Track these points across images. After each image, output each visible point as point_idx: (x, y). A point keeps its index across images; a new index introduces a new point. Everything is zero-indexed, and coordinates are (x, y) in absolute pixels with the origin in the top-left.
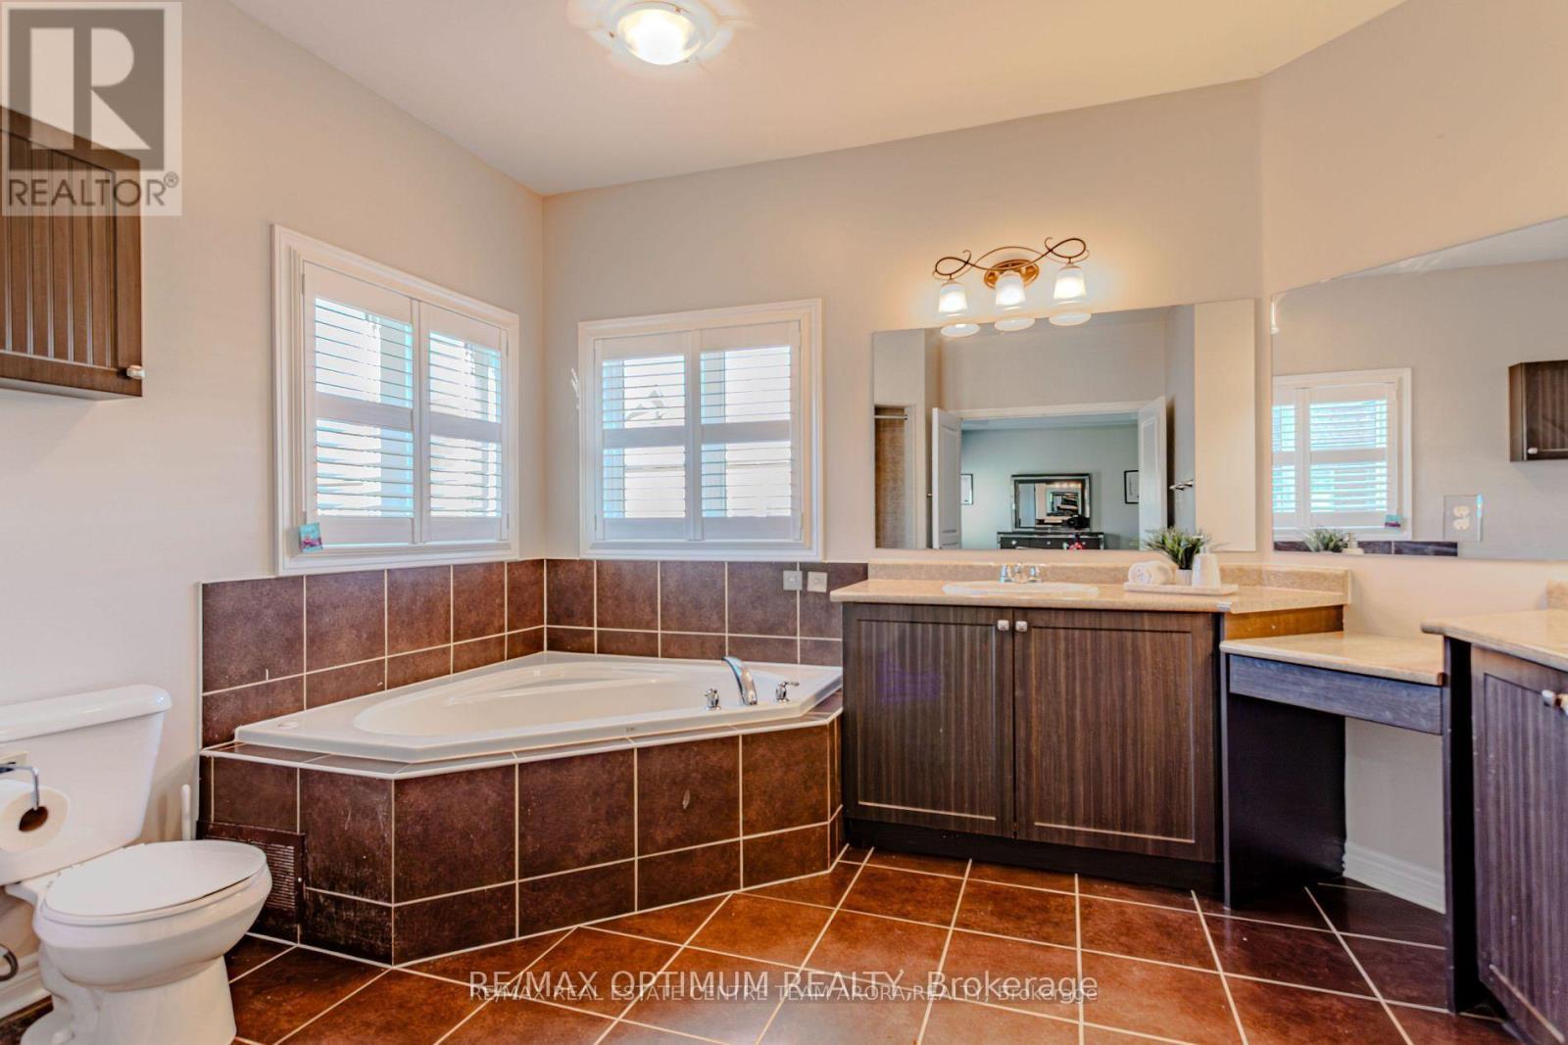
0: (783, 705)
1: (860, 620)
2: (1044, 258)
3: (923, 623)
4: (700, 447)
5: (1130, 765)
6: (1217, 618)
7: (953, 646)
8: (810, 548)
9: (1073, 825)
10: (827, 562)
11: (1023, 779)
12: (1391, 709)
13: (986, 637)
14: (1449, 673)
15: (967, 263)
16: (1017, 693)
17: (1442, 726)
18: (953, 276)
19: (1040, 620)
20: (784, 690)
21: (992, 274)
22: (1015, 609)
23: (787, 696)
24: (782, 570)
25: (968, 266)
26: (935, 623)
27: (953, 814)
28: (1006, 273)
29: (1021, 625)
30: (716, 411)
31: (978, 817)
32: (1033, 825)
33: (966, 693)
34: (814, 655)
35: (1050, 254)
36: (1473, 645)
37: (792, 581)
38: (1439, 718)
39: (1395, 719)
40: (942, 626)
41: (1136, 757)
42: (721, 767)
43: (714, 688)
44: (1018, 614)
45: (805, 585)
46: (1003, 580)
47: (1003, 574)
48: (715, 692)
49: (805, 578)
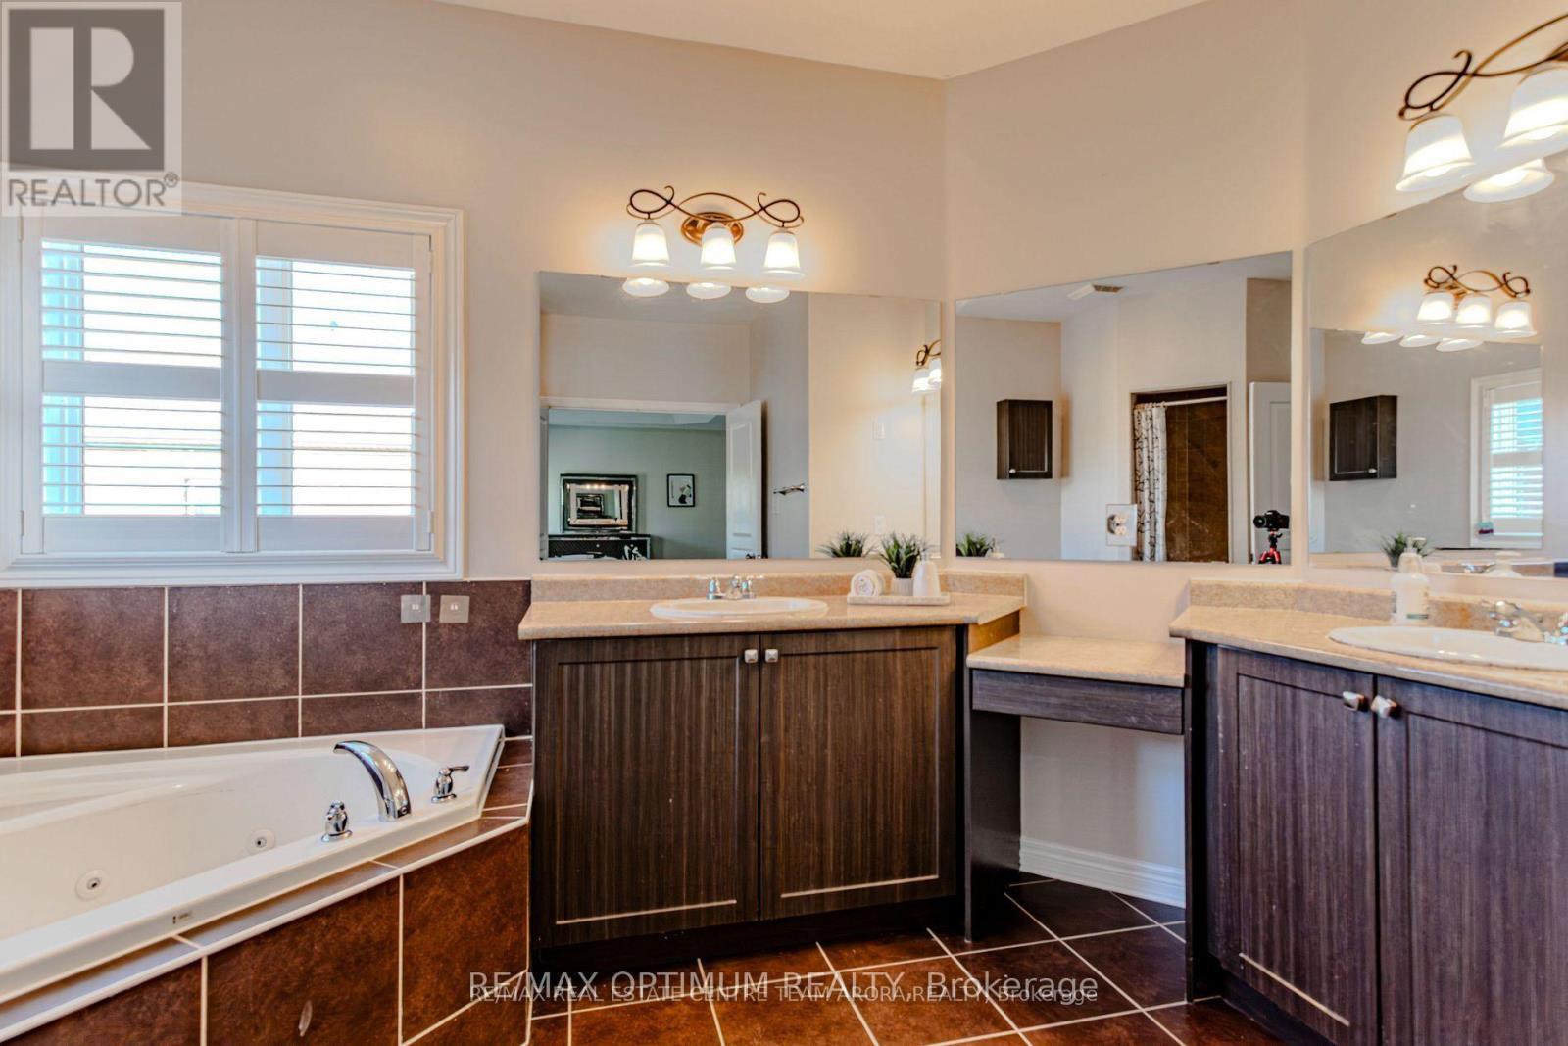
0: (449, 806)
1: (561, 664)
2: (756, 215)
3: (649, 661)
4: (255, 406)
5: (880, 802)
6: (960, 631)
7: (686, 691)
8: (444, 562)
9: (822, 888)
10: (469, 580)
11: (769, 844)
12: (1135, 713)
13: (730, 670)
14: (1190, 674)
15: (669, 202)
16: (763, 740)
17: (1183, 726)
18: (652, 215)
19: (793, 645)
20: (449, 780)
21: (694, 223)
22: (761, 634)
23: (454, 791)
24: (398, 595)
25: (670, 207)
26: (666, 660)
27: (685, 907)
28: (714, 224)
29: (772, 654)
30: (276, 351)
31: (715, 904)
32: (779, 897)
33: (703, 746)
34: (450, 713)
35: (763, 213)
36: (1220, 646)
37: (414, 609)
38: (1180, 719)
39: (1139, 723)
40: (674, 663)
41: (885, 791)
42: (369, 940)
43: (338, 802)
44: (766, 640)
45: (435, 614)
46: (711, 596)
47: (712, 590)
48: (342, 807)
49: (436, 605)
